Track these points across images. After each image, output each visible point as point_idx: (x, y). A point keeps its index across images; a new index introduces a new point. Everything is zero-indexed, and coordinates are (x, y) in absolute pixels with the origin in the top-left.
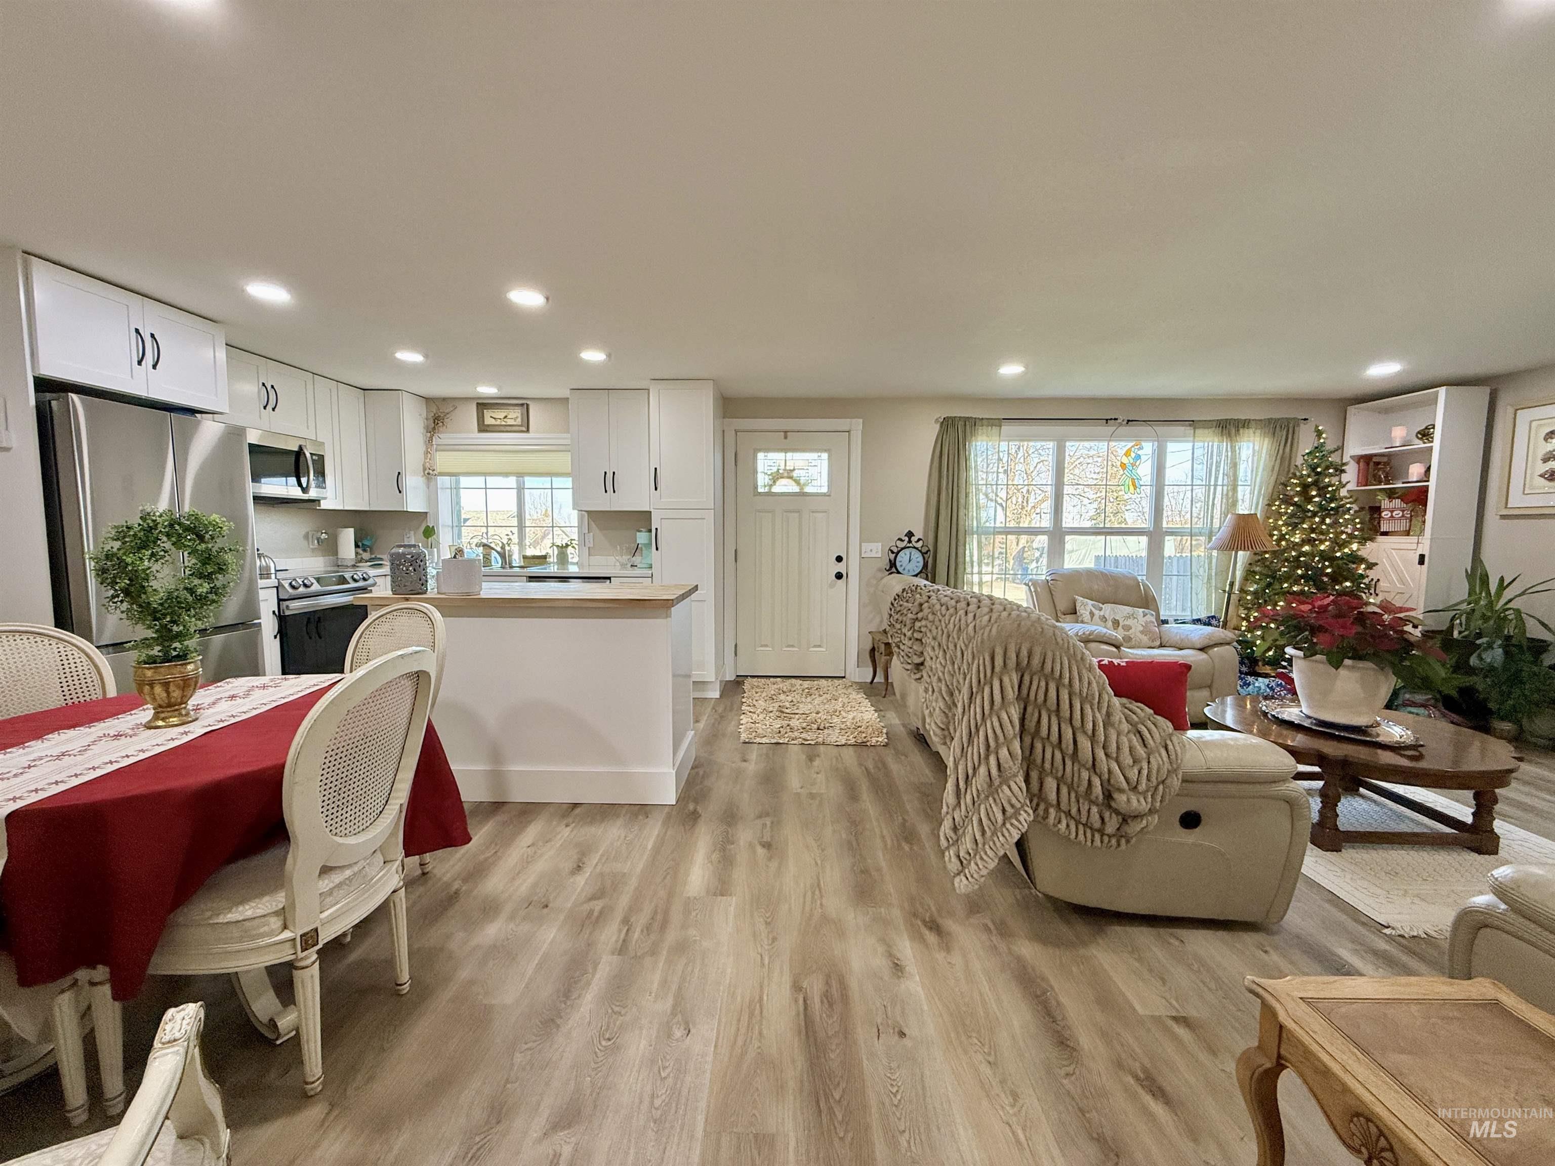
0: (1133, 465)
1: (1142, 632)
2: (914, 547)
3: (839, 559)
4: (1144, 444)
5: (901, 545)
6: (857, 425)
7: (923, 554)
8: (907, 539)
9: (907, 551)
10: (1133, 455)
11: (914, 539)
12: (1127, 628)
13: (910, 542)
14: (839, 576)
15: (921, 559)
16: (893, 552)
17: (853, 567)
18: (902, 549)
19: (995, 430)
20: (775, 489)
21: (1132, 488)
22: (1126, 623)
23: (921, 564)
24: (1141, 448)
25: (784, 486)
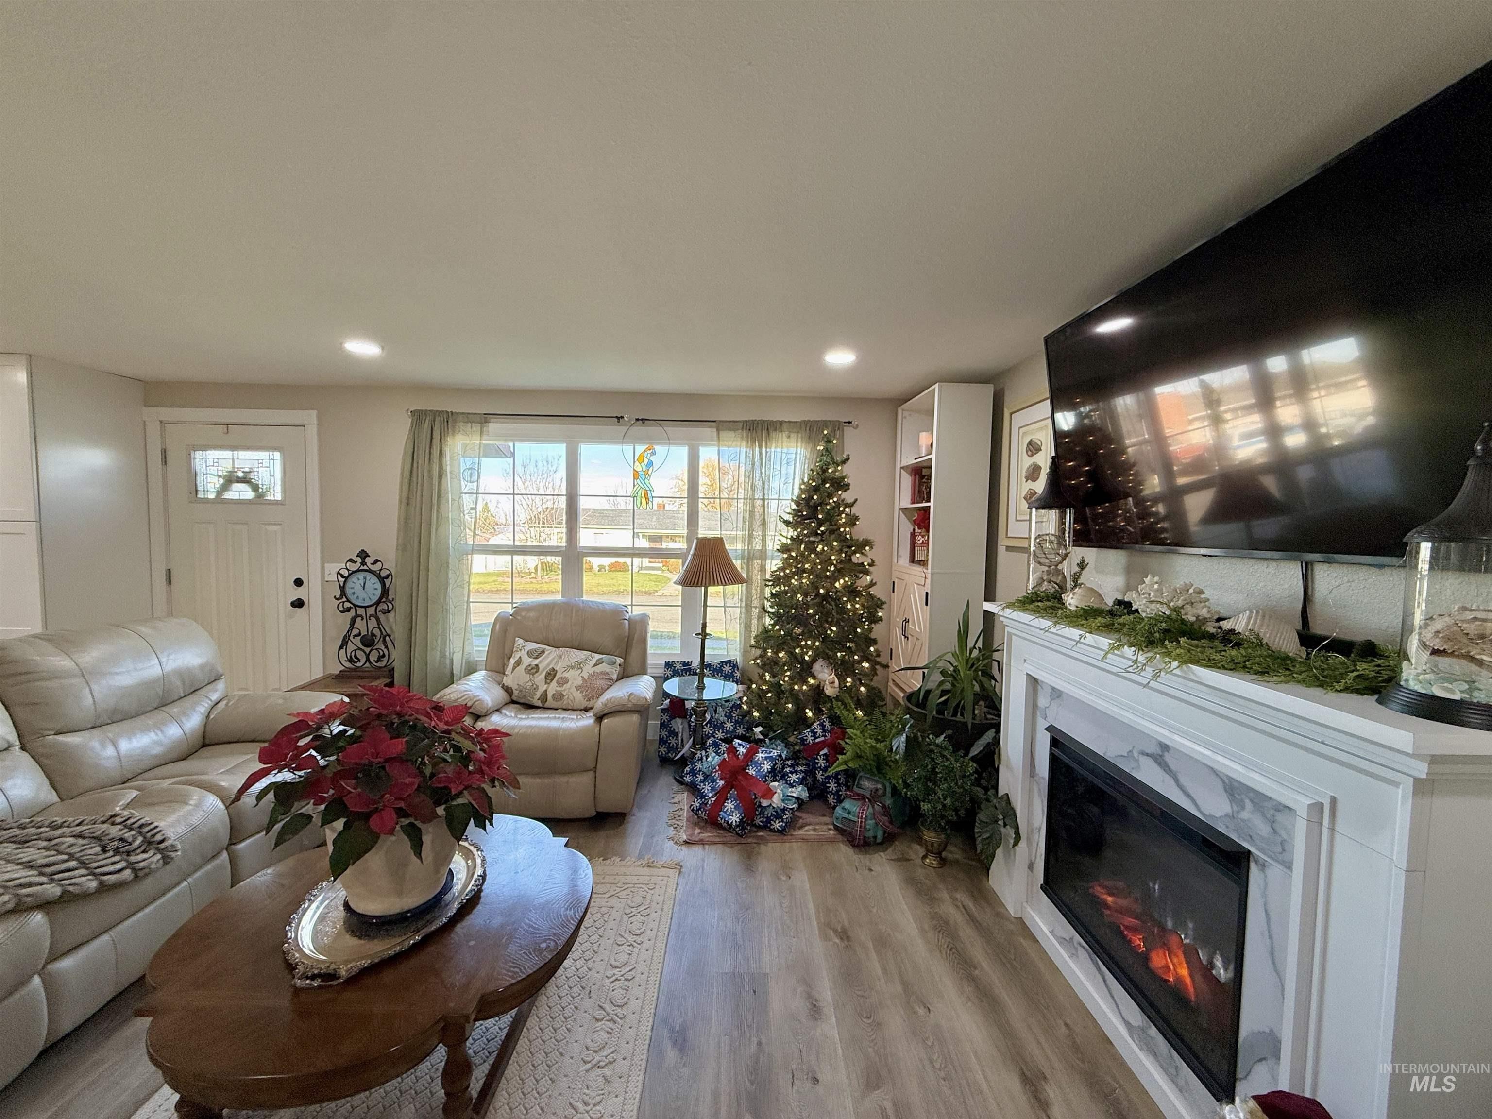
0: (646, 473)
1: (578, 688)
2: (370, 571)
3: (299, 583)
4: (657, 448)
5: (354, 567)
6: (310, 417)
7: (382, 580)
8: (359, 560)
9: (361, 575)
10: (646, 461)
11: (369, 561)
12: (564, 681)
13: (363, 563)
14: (298, 604)
15: (378, 586)
16: (342, 576)
17: (313, 593)
18: (354, 572)
19: (477, 427)
20: (228, 495)
21: (644, 501)
22: (566, 675)
23: (378, 593)
24: (654, 453)
25: (241, 492)
